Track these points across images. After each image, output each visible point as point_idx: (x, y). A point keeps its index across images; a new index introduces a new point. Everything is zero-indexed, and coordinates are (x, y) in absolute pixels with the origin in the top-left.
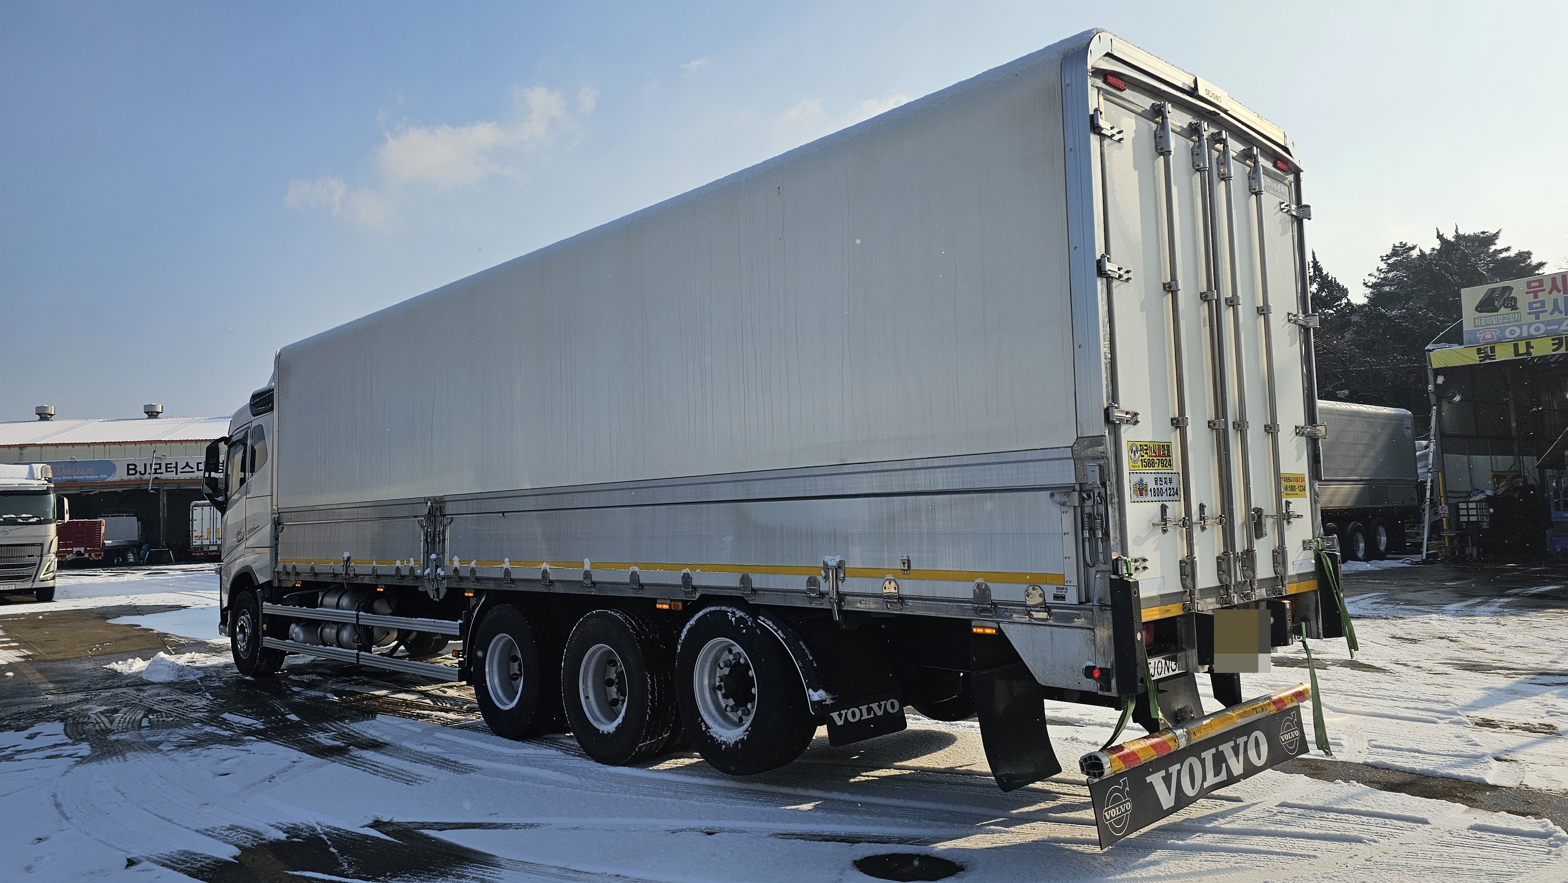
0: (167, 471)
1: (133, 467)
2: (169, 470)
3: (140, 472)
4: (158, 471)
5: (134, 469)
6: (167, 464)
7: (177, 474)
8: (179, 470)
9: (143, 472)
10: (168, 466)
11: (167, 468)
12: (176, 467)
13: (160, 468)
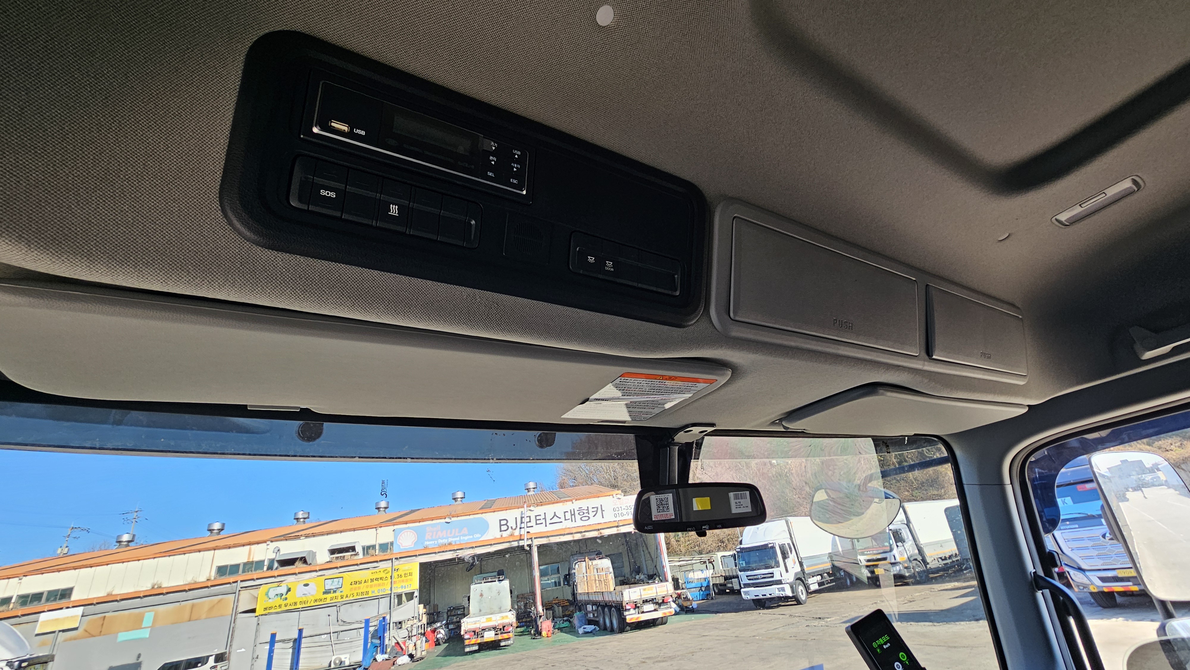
0: (537, 524)
1: (503, 522)
2: (538, 522)
3: (512, 528)
4: (529, 525)
5: (506, 524)
6: (536, 516)
7: (546, 526)
8: (548, 521)
9: (514, 527)
10: (538, 518)
11: (536, 520)
12: (545, 519)
13: (530, 521)
